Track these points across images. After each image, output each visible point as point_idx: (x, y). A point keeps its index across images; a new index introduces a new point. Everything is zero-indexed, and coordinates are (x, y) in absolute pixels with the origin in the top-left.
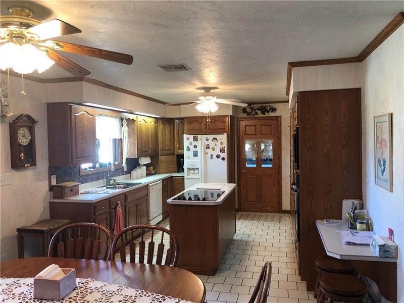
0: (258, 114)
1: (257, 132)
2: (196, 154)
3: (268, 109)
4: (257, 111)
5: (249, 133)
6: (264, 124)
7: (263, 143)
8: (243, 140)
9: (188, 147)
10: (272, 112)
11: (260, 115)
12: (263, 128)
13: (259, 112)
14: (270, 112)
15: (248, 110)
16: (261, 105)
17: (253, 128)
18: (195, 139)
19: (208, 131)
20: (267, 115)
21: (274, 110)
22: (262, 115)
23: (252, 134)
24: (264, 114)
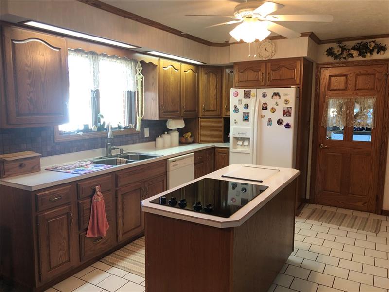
0: (352, 57)
1: (349, 86)
2: (246, 118)
3: (371, 48)
4: (352, 51)
5: (335, 88)
6: (362, 72)
7: (358, 103)
8: (324, 98)
9: (236, 107)
10: (378, 52)
11: (356, 57)
12: (360, 78)
13: (355, 53)
14: (375, 53)
15: (336, 51)
16: (360, 41)
17: (343, 79)
18: (247, 95)
19: (268, 83)
20: (368, 57)
21: (382, 49)
22: (361, 58)
23: (339, 90)
24: (364, 56)
